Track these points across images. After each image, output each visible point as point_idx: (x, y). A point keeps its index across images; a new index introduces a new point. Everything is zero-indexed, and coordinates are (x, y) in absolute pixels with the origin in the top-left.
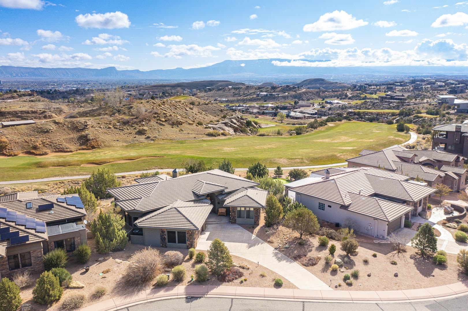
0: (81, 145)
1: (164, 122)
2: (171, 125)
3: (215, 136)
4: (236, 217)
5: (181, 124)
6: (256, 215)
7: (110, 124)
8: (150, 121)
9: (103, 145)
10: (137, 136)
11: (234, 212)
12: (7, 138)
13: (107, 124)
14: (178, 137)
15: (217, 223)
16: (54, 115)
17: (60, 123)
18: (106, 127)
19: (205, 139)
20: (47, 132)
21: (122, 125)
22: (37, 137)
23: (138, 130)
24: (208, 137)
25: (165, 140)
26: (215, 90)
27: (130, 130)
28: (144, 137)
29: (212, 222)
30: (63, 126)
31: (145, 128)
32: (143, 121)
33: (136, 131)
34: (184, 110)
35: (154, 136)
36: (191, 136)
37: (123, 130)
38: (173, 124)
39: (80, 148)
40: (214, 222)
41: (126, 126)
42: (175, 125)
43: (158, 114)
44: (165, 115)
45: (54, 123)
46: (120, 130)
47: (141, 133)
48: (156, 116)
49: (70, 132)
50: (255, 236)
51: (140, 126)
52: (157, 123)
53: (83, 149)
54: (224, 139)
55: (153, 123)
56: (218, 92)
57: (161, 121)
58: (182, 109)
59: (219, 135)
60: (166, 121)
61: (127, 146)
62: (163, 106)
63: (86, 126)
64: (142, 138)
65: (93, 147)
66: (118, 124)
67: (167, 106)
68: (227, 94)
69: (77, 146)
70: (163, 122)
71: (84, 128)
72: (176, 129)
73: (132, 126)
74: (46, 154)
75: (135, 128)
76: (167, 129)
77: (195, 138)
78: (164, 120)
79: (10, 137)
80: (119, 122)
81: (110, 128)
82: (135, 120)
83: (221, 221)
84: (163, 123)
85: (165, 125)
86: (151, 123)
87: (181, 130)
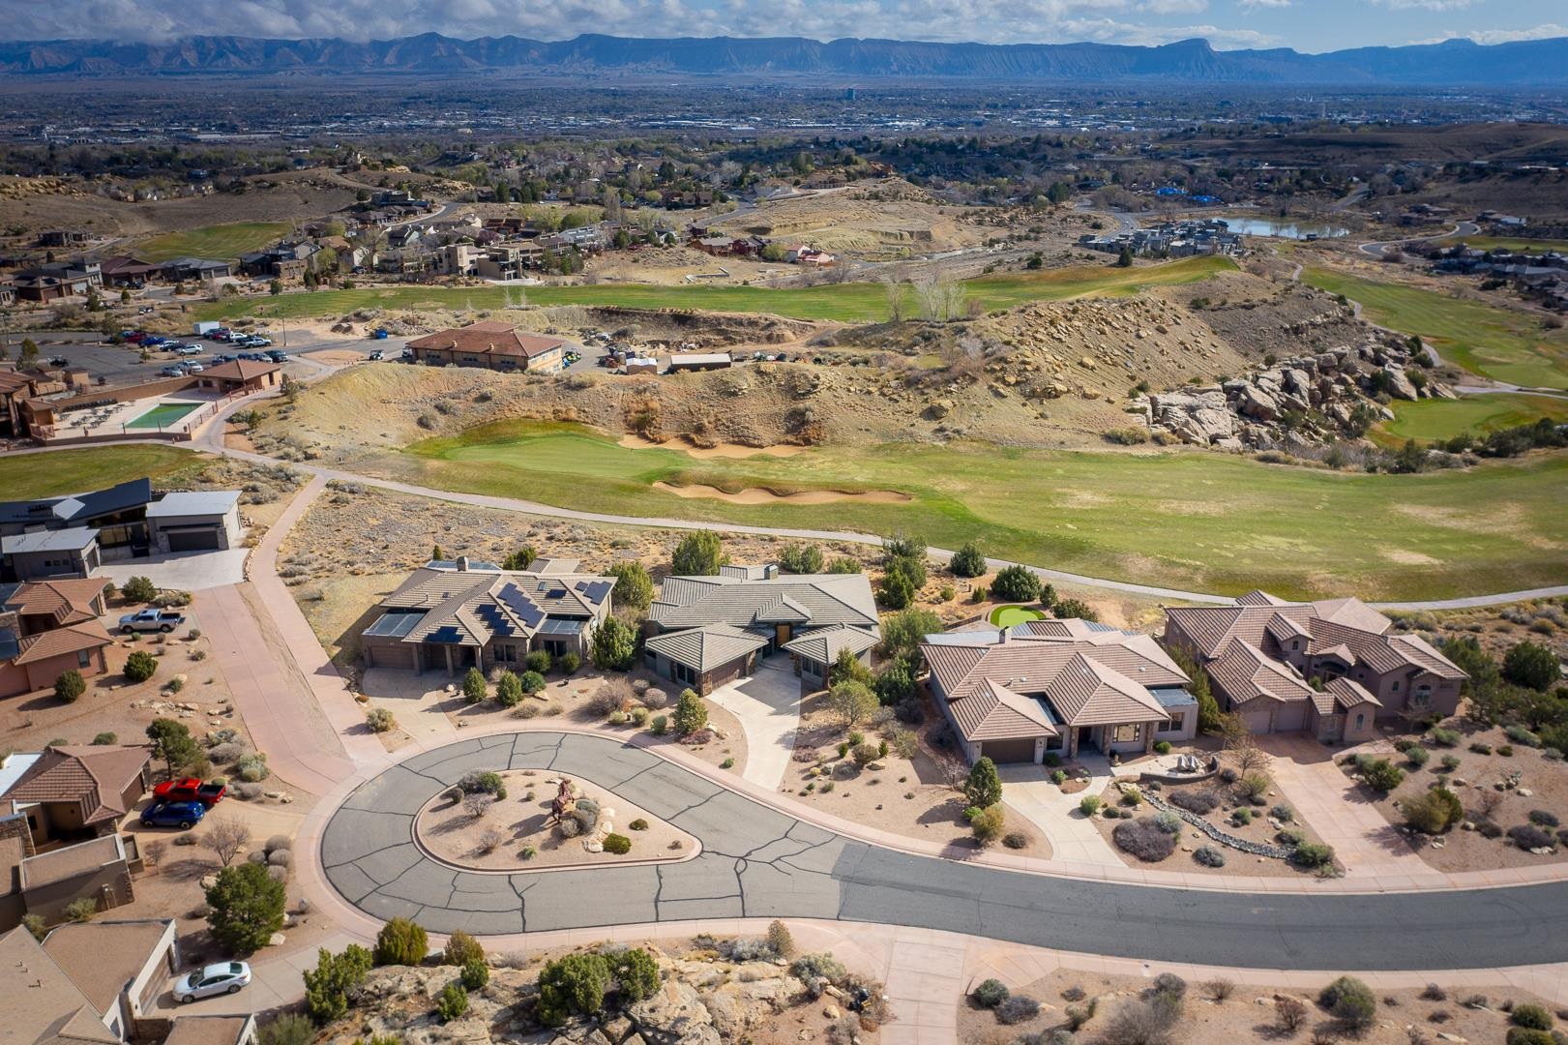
0: (787, 432)
1: (1012, 386)
2: (1024, 397)
3: (1125, 443)
5: (1057, 396)
8: (974, 380)
9: (828, 439)
10: (921, 420)
13: (869, 381)
14: (1017, 436)
16: (788, 333)
17: (766, 374)
19: (1089, 450)
20: (735, 394)
21: (902, 387)
23: (930, 405)
24: (1102, 443)
27: (911, 404)
28: (935, 425)
31: (946, 403)
32: (955, 380)
33: (925, 407)
35: (958, 427)
37: (898, 402)
38: (1032, 395)
39: (783, 439)
41: (910, 392)
42: (1038, 397)
43: (1005, 361)
45: (756, 372)
46: (890, 399)
47: (933, 413)
48: (998, 367)
49: (778, 398)
50: (799, 705)
51: (940, 396)
52: (991, 387)
53: (788, 443)
54: (1145, 459)
56: (1508, 185)
57: (1003, 383)
59: (1142, 441)
60: (1018, 383)
61: (879, 448)
62: (1062, 325)
63: (815, 386)
64: (925, 428)
65: (807, 442)
66: (893, 383)
69: (779, 433)
70: (1008, 385)
71: (809, 392)
72: (1032, 410)
73: (923, 394)
74: (711, 446)
75: (926, 399)
77: (1062, 443)
78: (1012, 380)
79: (666, 399)
80: (897, 379)
81: (869, 393)
84: (1006, 391)
85: (1004, 397)
86: (975, 388)
87: (1042, 416)
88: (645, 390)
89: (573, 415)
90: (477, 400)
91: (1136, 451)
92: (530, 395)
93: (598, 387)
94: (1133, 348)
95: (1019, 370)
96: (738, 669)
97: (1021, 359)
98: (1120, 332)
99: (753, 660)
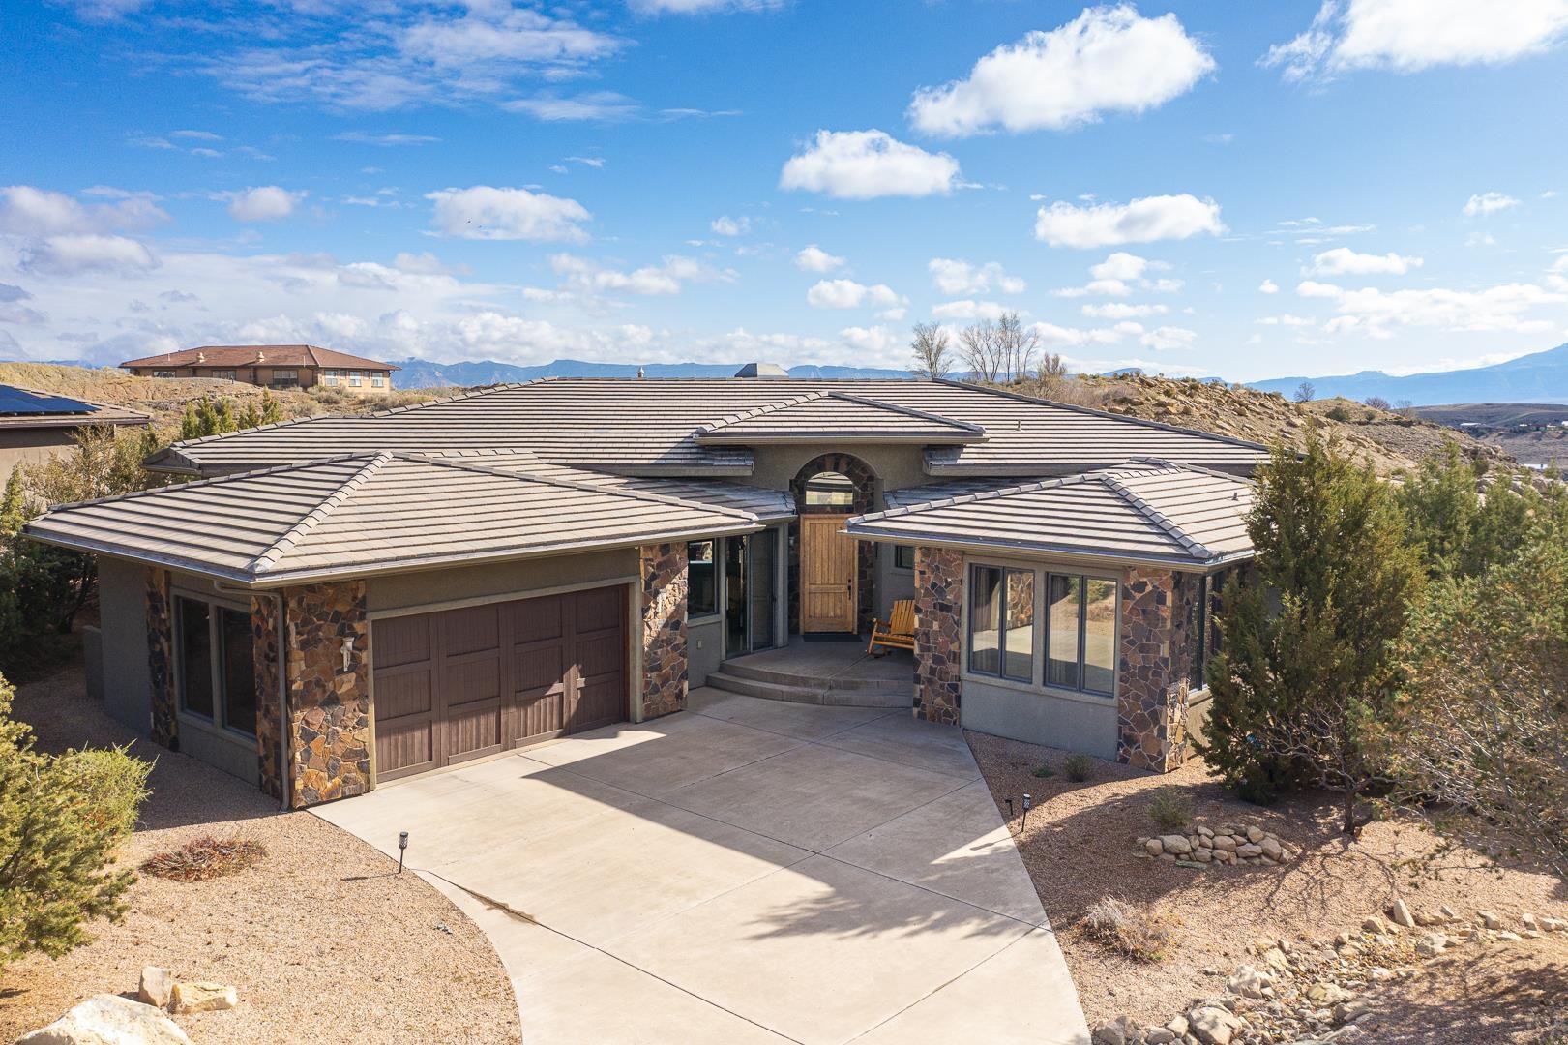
6: (1136, 660)
15: (811, 699)
26: (1496, 434)
29: (776, 679)
34: (1283, 423)
40: (794, 681)
43: (1130, 402)
44: (1161, 410)
50: (1011, 842)
58: (1272, 417)
62: (1181, 397)
67: (1202, 400)
68: (1551, 448)
83: (853, 686)
94: (1291, 434)
95: (1157, 414)
96: (574, 670)
97: (1154, 402)
98: (1265, 417)
99: (673, 623)
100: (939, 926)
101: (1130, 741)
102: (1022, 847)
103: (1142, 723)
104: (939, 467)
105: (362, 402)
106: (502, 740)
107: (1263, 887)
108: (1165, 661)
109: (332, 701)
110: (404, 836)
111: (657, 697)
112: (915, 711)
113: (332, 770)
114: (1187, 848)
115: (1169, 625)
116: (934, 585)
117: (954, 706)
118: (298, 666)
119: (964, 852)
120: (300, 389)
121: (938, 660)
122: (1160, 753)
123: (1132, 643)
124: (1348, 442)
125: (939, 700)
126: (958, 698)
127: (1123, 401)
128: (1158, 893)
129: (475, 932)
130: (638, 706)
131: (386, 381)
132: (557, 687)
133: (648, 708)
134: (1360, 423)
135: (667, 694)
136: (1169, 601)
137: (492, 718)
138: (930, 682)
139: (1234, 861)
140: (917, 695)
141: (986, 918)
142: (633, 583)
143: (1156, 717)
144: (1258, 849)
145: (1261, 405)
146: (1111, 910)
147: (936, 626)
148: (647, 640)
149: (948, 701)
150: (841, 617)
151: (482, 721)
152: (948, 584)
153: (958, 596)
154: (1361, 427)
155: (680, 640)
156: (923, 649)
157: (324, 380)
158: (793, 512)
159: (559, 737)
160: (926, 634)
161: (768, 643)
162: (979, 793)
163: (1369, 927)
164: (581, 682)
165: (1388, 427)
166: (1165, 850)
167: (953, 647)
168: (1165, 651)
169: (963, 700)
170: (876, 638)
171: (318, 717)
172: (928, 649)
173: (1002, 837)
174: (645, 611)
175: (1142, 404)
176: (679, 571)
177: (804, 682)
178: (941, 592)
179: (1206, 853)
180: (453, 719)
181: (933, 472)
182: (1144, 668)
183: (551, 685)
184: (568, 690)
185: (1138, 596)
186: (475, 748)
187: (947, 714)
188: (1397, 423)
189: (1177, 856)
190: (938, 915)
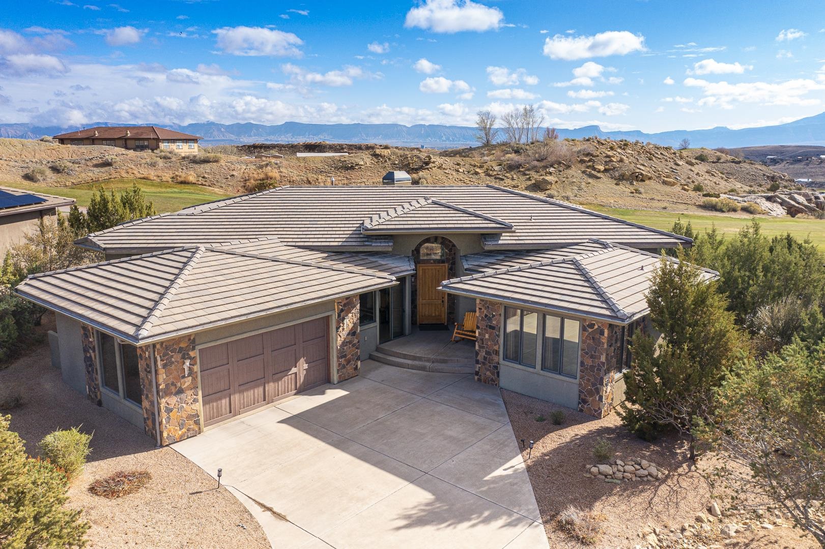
1: (603, 172)
2: (615, 179)
3: (721, 211)
4: (497, 353)
5: (643, 180)
6: (589, 362)
7: (481, 167)
8: (568, 167)
11: (492, 328)
12: (281, 172)
13: (475, 166)
14: (620, 202)
15: (423, 368)
17: (381, 157)
18: (468, 172)
19: (691, 213)
20: (352, 168)
21: (505, 170)
22: (330, 175)
23: (533, 181)
24: (700, 210)
25: (586, 204)
26: (785, 162)
27: (516, 182)
29: (405, 357)
30: (386, 161)
31: (549, 178)
32: (552, 166)
33: (529, 183)
34: (672, 163)
35: (564, 194)
36: (655, 204)
37: (502, 180)
38: (620, 179)
40: (414, 358)
41: (512, 173)
42: (627, 180)
43: (592, 155)
44: (608, 159)
45: (371, 155)
46: (496, 178)
47: (538, 187)
48: (587, 159)
50: (523, 465)
51: (542, 175)
52: (584, 172)
54: (745, 219)
55: (575, 172)
56: (792, 166)
57: (594, 169)
58: (666, 161)
59: (734, 210)
60: (606, 170)
62: (619, 150)
63: (427, 164)
66: (497, 168)
67: (630, 152)
68: (813, 170)
70: (599, 171)
71: (421, 168)
72: (625, 189)
73: (525, 174)
75: (530, 178)
76: (601, 186)
77: (665, 208)
78: (602, 168)
79: (286, 172)
80: (500, 165)
81: (477, 173)
82: (536, 163)
83: (444, 361)
84: (599, 175)
85: (600, 178)
86: (570, 172)
87: (637, 191)
88: (267, 165)
89: (192, 179)
90: (96, 166)
91: (732, 215)
92: (153, 165)
93: (222, 163)
94: (676, 170)
95: (606, 162)
96: (302, 360)
97: (604, 155)
98: (663, 160)
99: (352, 333)
100: (486, 521)
101: (584, 401)
102: (529, 469)
103: (591, 393)
104: (489, 245)
105: (184, 158)
106: (266, 399)
107: (647, 495)
108: (603, 363)
109: (180, 391)
110: (220, 471)
111: (344, 370)
112: (476, 377)
113: (181, 426)
114: (611, 472)
115: (605, 346)
116: (486, 316)
117: (496, 376)
118: (162, 376)
119: (499, 472)
120: (150, 151)
121: (488, 353)
122: (599, 409)
123: (587, 353)
124: (706, 174)
125: (488, 373)
126: (498, 373)
127: (588, 154)
128: (596, 498)
129: (258, 527)
130: (335, 377)
131: (196, 145)
132: (294, 370)
133: (340, 377)
134: (713, 162)
135: (350, 369)
136: (606, 334)
137: (261, 389)
138: (484, 364)
139: (634, 479)
140: (477, 370)
141: (510, 515)
142: (331, 315)
143: (598, 391)
144: (646, 472)
145: (661, 154)
146: (572, 513)
147: (487, 336)
148: (339, 342)
149: (493, 374)
150: (438, 316)
151: (256, 391)
152: (494, 316)
153: (499, 322)
154: (714, 164)
155: (356, 341)
156: (480, 347)
157: (163, 146)
158: (413, 270)
159: (295, 394)
160: (482, 340)
161: (400, 334)
162: (507, 432)
163: (699, 519)
164: (306, 366)
165: (728, 164)
166: (600, 473)
167: (496, 348)
168: (603, 359)
169: (501, 374)
170: (456, 333)
171: (173, 400)
172: (483, 347)
173: (518, 462)
174: (338, 328)
175: (598, 156)
176: (355, 306)
177: (420, 359)
178: (490, 319)
179: (620, 475)
180: (241, 392)
181: (487, 248)
182: (592, 367)
183: (291, 369)
184: (299, 370)
185: (590, 330)
186: (252, 405)
187: (492, 380)
188: (733, 162)
189: (606, 476)
190: (486, 514)
